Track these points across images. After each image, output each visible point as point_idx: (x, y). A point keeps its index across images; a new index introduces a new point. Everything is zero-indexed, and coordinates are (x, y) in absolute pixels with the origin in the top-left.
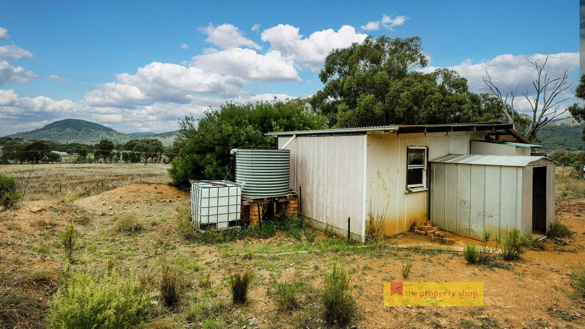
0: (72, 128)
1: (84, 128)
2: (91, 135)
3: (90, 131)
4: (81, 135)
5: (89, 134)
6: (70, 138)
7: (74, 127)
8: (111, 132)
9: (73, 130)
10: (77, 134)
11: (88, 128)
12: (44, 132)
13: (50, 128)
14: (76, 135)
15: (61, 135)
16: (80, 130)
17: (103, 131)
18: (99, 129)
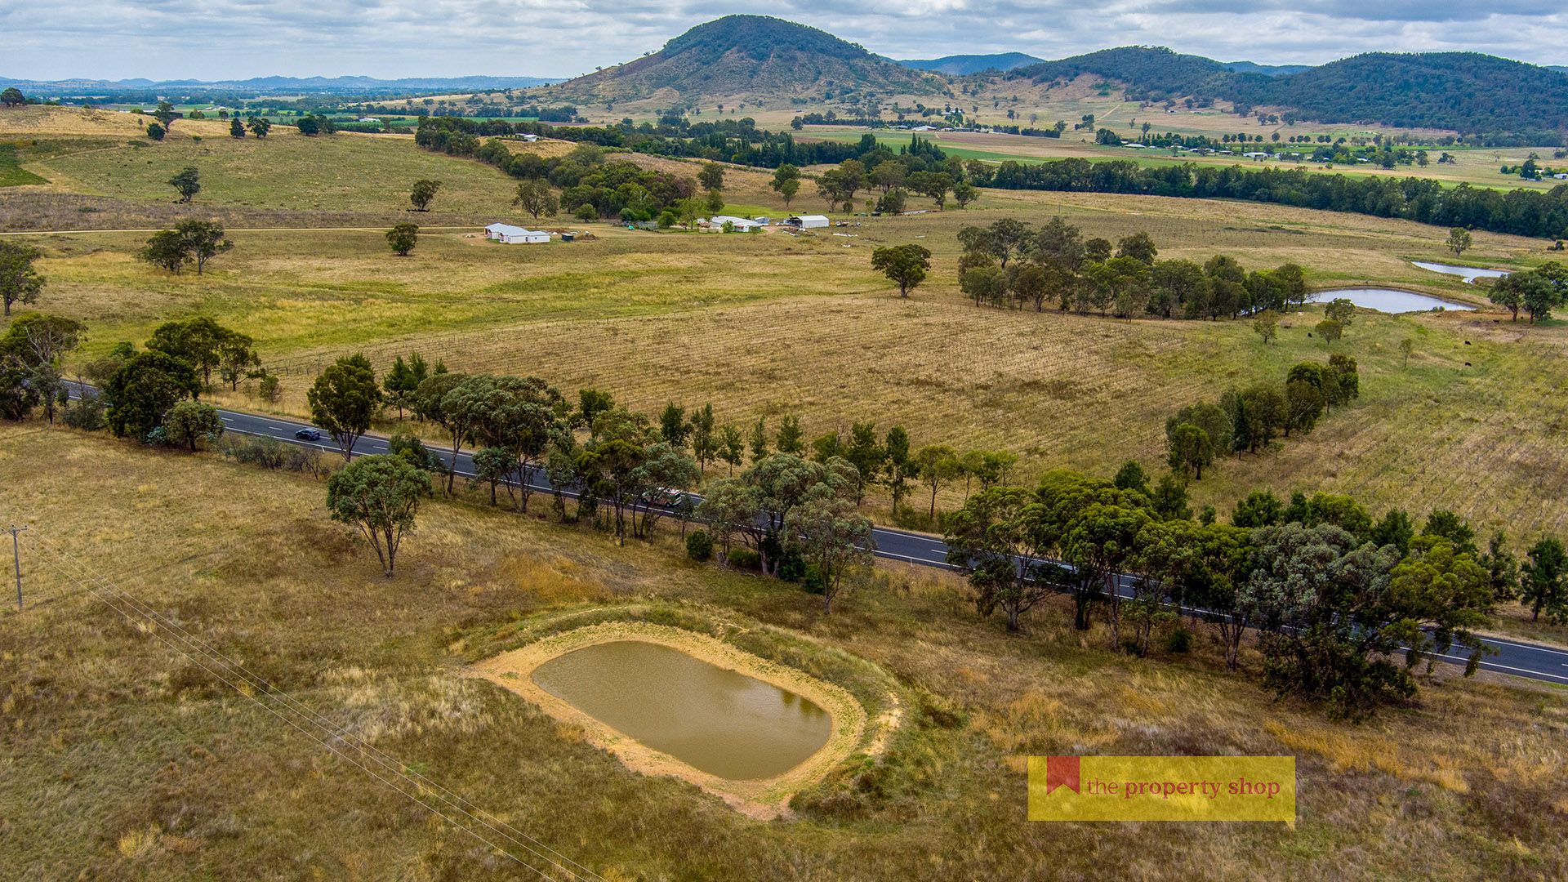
0: (739, 51)
1: (776, 48)
2: (797, 76)
3: (793, 59)
4: (766, 75)
5: (791, 70)
6: (735, 86)
7: (745, 47)
8: (859, 62)
9: (742, 58)
10: (754, 72)
11: (789, 49)
12: (663, 64)
13: (680, 52)
14: (751, 77)
15: (707, 78)
16: (762, 57)
17: (833, 59)
18: (822, 51)
